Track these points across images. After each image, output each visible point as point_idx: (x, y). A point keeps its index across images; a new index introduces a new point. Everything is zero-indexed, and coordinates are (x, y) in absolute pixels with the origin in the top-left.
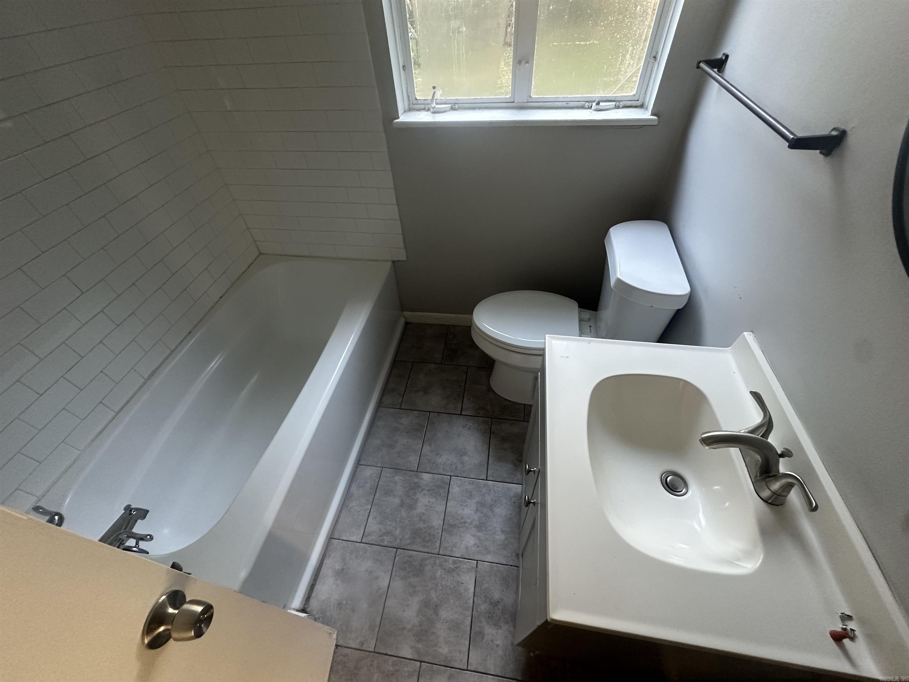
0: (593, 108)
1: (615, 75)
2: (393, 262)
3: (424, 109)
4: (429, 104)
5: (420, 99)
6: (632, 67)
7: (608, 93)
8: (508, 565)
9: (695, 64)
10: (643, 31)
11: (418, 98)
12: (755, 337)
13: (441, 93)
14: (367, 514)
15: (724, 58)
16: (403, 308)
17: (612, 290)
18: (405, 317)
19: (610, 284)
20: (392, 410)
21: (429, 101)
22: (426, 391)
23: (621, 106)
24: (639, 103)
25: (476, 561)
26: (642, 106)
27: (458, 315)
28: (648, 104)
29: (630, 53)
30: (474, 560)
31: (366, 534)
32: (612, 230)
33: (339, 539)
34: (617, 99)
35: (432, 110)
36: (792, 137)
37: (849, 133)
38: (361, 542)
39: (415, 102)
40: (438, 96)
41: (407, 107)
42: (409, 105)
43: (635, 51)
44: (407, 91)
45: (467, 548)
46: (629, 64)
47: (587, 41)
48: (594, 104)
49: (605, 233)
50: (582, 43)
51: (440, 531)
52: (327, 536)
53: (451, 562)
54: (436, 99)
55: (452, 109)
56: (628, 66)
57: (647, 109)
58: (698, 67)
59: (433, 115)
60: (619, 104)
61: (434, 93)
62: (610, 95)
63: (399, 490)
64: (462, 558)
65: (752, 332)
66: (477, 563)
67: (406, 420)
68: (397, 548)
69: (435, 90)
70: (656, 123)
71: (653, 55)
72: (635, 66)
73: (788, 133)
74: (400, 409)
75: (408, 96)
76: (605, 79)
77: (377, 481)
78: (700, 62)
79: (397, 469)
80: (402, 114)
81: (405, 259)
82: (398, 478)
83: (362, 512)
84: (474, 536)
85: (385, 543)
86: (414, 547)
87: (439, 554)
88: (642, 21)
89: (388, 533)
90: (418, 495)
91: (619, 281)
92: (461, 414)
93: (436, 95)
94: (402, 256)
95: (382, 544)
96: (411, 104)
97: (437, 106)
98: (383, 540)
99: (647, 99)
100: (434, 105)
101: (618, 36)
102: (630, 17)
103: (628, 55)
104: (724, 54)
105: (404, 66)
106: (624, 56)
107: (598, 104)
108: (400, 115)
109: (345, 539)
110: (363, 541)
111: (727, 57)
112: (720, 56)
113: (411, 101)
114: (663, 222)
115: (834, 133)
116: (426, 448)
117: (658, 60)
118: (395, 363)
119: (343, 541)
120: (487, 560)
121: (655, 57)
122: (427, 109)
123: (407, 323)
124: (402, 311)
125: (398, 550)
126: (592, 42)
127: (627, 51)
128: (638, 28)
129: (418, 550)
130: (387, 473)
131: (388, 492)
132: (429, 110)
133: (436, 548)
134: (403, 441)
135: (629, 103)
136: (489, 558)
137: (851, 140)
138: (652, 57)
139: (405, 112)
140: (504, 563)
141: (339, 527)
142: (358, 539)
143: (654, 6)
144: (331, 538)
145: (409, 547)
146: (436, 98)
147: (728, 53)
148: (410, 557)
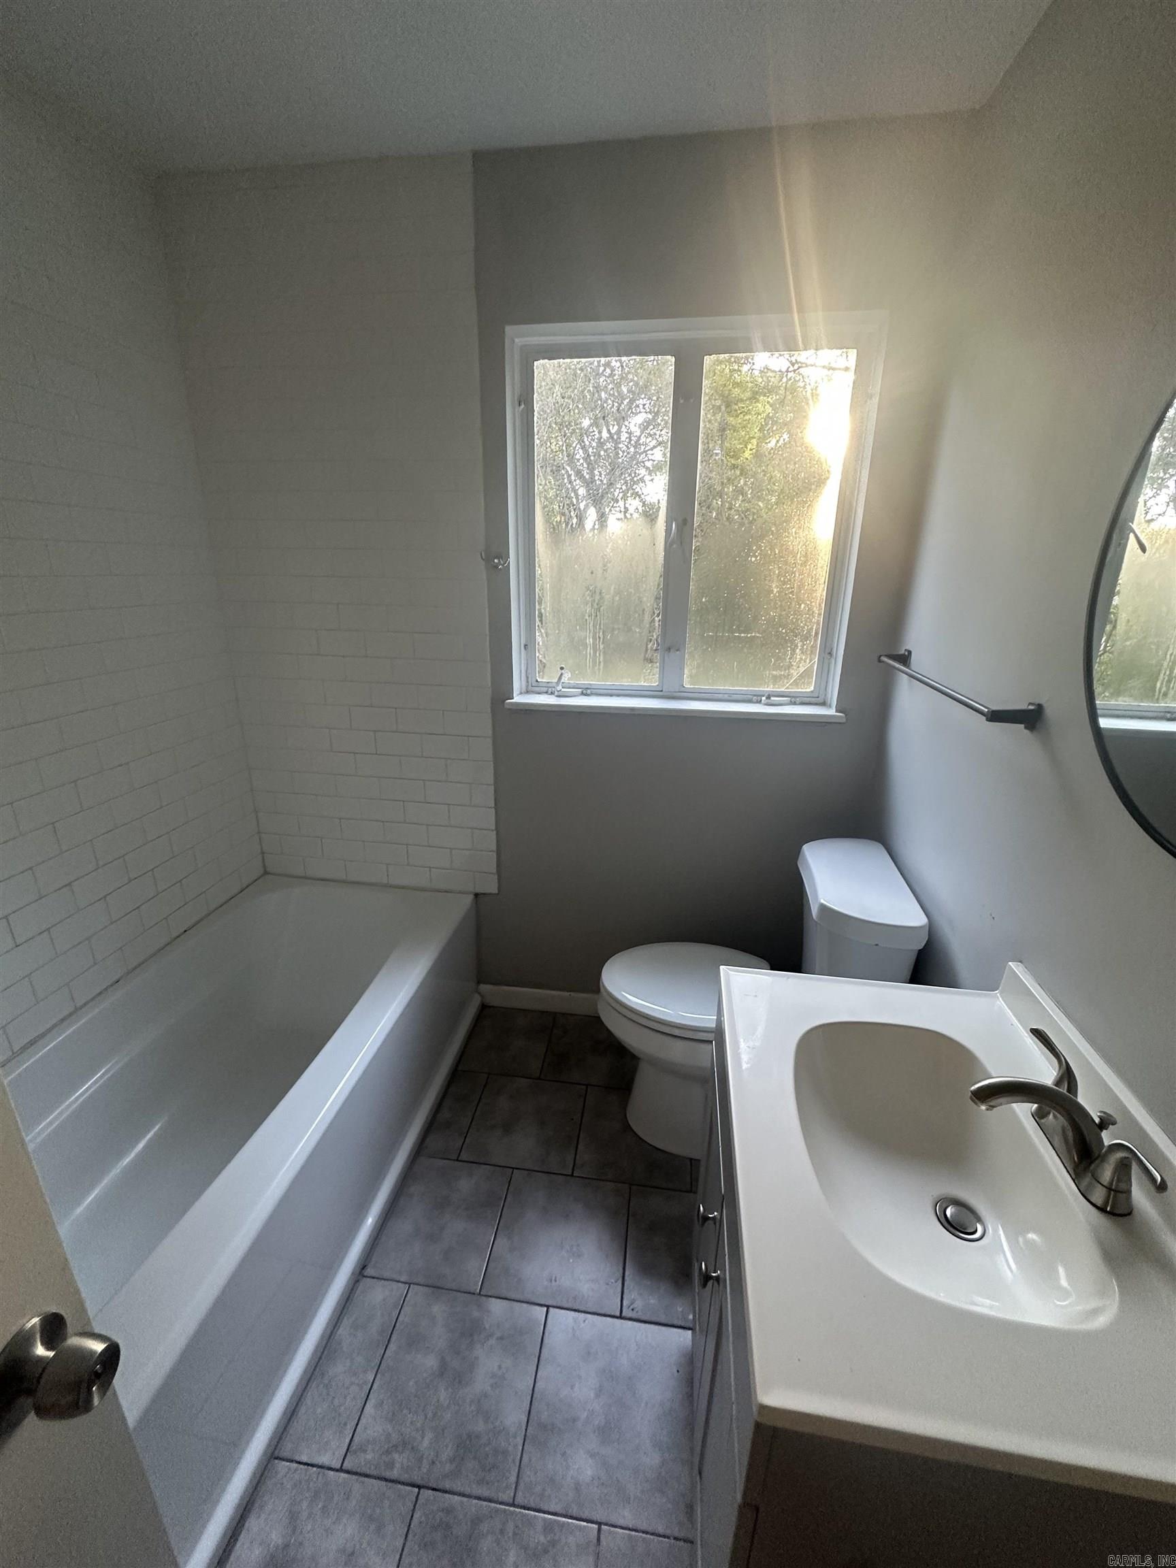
0: (763, 702)
1: (785, 670)
2: (476, 895)
3: (546, 693)
4: (554, 687)
5: (542, 682)
6: (805, 662)
7: (779, 688)
8: (668, 1538)
9: (876, 659)
10: (812, 628)
11: (539, 680)
12: (1026, 968)
13: (570, 676)
14: (364, 1395)
15: (906, 653)
16: (481, 977)
17: (816, 922)
18: (482, 996)
19: (812, 915)
20: (441, 1163)
21: (554, 685)
22: (507, 1128)
23: (798, 702)
24: (820, 700)
25: (596, 1526)
26: (823, 704)
27: (572, 994)
28: (831, 701)
29: (800, 648)
30: (592, 1522)
31: (354, 1447)
32: (805, 848)
33: (292, 1461)
34: (791, 695)
35: (556, 693)
36: (986, 710)
37: (1045, 705)
38: (341, 1470)
39: (535, 684)
40: (565, 679)
41: (524, 689)
42: (527, 686)
43: (805, 647)
44: (527, 671)
45: (577, 1487)
46: (801, 659)
47: (748, 634)
48: (764, 698)
49: (797, 853)
50: (742, 635)
51: (520, 1440)
52: (265, 1453)
53: (539, 1527)
54: (563, 683)
55: (582, 694)
56: (799, 661)
57: (830, 706)
58: (880, 661)
59: (556, 698)
60: (794, 700)
61: (562, 674)
62: (783, 690)
63: (439, 1336)
64: (565, 1516)
65: (1020, 962)
66: (599, 1530)
67: (467, 1184)
68: (419, 1487)
69: (563, 671)
70: (844, 720)
71: (828, 651)
72: (808, 661)
73: (983, 708)
74: (457, 1160)
75: (527, 678)
76: (774, 673)
77: (395, 1314)
78: (880, 656)
79: (436, 1288)
80: (518, 695)
81: (496, 891)
82: (438, 1309)
83: (354, 1389)
84: (592, 1455)
85: (395, 1474)
86: (458, 1486)
87: (513, 1505)
88: (808, 618)
89: (405, 1444)
90: (479, 1351)
91: (824, 909)
92: (572, 1175)
93: (563, 678)
94: (490, 886)
95: (388, 1474)
96: (530, 686)
97: (563, 690)
98: (390, 1465)
99: (829, 696)
100: (559, 688)
101: (784, 631)
102: (795, 614)
103: (798, 650)
104: (906, 650)
105: (525, 646)
106: (794, 651)
107: (768, 697)
108: (514, 695)
109: (304, 1459)
110: (347, 1465)
111: (910, 652)
112: (902, 652)
113: (530, 683)
114: (876, 840)
115: (1031, 707)
116: (502, 1242)
117: (835, 654)
118: (455, 1075)
119: (302, 1466)
120: (621, 1522)
121: (830, 654)
122: (550, 692)
123: (484, 1007)
124: (479, 982)
125: (422, 1490)
126: (753, 634)
127: (796, 646)
128: (805, 625)
129: (468, 1491)
130: (417, 1295)
131: (415, 1341)
132: (552, 693)
133: (507, 1487)
134: (456, 1226)
135: (807, 700)
136: (626, 1516)
137: (1049, 711)
138: (826, 653)
139: (521, 693)
140: (661, 1530)
141: (297, 1427)
142: (334, 1461)
143: (820, 605)
144: (273, 1455)
145: (447, 1485)
146: (562, 681)
147: (911, 649)
148: (449, 1511)
